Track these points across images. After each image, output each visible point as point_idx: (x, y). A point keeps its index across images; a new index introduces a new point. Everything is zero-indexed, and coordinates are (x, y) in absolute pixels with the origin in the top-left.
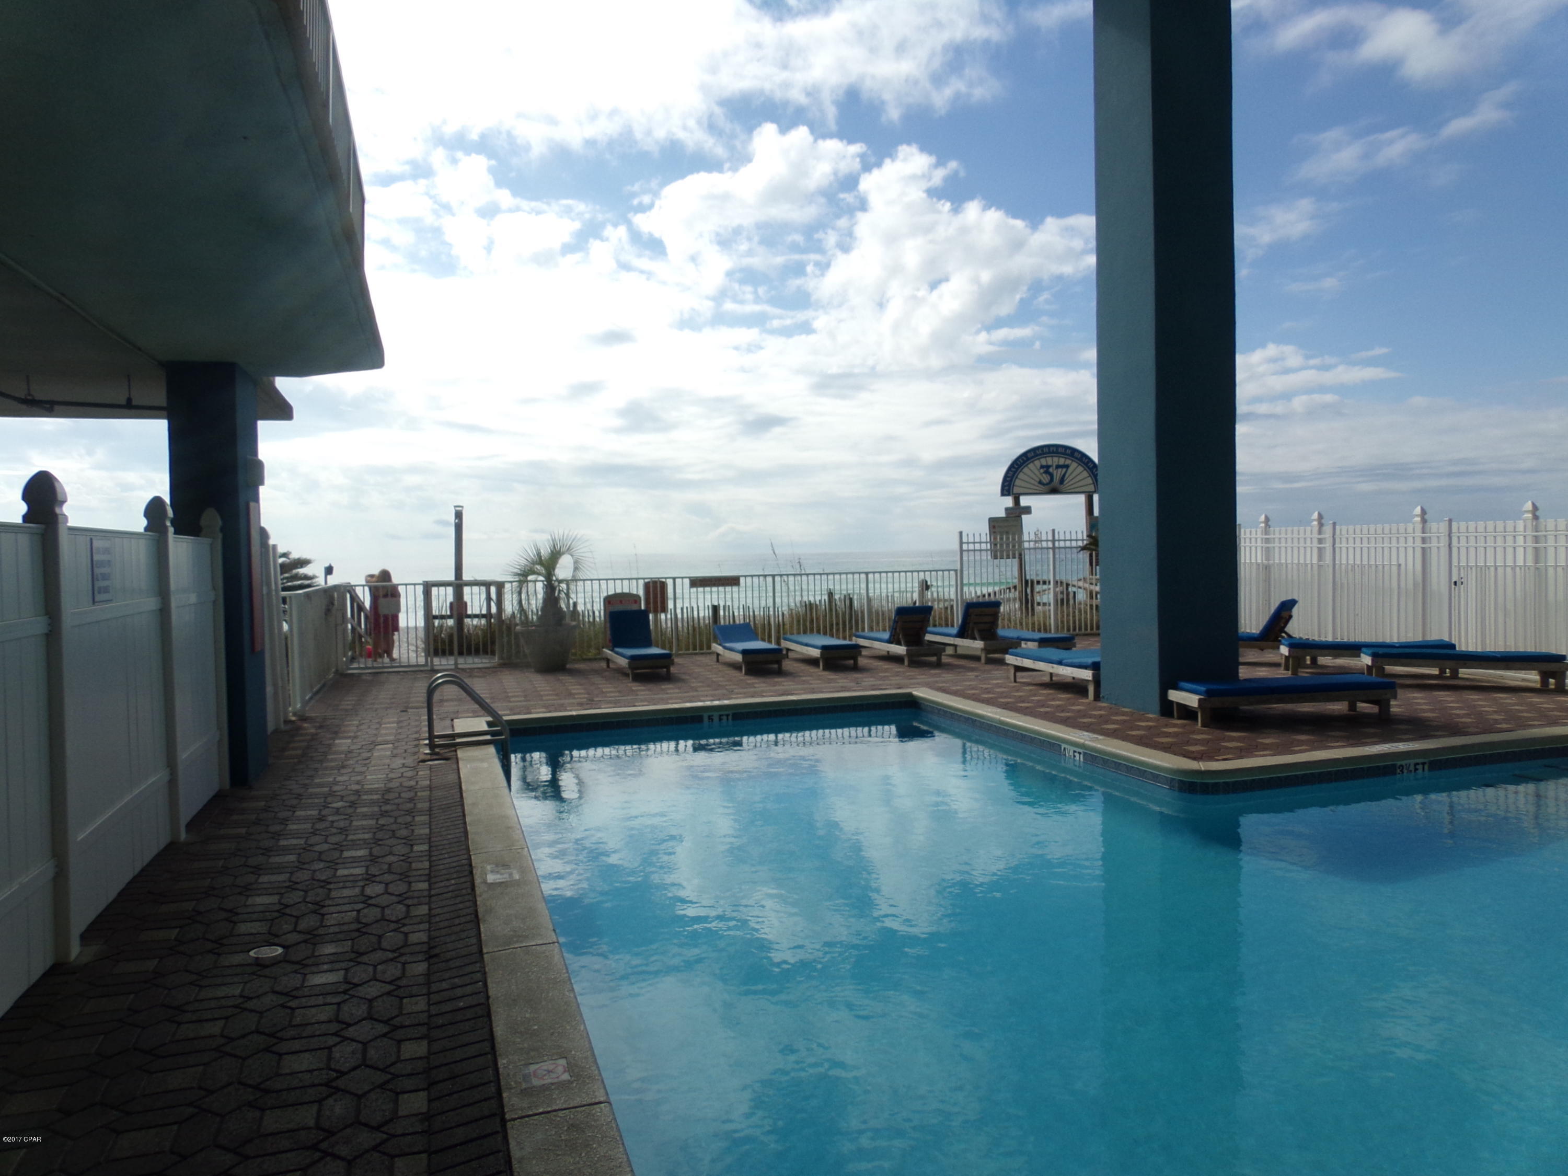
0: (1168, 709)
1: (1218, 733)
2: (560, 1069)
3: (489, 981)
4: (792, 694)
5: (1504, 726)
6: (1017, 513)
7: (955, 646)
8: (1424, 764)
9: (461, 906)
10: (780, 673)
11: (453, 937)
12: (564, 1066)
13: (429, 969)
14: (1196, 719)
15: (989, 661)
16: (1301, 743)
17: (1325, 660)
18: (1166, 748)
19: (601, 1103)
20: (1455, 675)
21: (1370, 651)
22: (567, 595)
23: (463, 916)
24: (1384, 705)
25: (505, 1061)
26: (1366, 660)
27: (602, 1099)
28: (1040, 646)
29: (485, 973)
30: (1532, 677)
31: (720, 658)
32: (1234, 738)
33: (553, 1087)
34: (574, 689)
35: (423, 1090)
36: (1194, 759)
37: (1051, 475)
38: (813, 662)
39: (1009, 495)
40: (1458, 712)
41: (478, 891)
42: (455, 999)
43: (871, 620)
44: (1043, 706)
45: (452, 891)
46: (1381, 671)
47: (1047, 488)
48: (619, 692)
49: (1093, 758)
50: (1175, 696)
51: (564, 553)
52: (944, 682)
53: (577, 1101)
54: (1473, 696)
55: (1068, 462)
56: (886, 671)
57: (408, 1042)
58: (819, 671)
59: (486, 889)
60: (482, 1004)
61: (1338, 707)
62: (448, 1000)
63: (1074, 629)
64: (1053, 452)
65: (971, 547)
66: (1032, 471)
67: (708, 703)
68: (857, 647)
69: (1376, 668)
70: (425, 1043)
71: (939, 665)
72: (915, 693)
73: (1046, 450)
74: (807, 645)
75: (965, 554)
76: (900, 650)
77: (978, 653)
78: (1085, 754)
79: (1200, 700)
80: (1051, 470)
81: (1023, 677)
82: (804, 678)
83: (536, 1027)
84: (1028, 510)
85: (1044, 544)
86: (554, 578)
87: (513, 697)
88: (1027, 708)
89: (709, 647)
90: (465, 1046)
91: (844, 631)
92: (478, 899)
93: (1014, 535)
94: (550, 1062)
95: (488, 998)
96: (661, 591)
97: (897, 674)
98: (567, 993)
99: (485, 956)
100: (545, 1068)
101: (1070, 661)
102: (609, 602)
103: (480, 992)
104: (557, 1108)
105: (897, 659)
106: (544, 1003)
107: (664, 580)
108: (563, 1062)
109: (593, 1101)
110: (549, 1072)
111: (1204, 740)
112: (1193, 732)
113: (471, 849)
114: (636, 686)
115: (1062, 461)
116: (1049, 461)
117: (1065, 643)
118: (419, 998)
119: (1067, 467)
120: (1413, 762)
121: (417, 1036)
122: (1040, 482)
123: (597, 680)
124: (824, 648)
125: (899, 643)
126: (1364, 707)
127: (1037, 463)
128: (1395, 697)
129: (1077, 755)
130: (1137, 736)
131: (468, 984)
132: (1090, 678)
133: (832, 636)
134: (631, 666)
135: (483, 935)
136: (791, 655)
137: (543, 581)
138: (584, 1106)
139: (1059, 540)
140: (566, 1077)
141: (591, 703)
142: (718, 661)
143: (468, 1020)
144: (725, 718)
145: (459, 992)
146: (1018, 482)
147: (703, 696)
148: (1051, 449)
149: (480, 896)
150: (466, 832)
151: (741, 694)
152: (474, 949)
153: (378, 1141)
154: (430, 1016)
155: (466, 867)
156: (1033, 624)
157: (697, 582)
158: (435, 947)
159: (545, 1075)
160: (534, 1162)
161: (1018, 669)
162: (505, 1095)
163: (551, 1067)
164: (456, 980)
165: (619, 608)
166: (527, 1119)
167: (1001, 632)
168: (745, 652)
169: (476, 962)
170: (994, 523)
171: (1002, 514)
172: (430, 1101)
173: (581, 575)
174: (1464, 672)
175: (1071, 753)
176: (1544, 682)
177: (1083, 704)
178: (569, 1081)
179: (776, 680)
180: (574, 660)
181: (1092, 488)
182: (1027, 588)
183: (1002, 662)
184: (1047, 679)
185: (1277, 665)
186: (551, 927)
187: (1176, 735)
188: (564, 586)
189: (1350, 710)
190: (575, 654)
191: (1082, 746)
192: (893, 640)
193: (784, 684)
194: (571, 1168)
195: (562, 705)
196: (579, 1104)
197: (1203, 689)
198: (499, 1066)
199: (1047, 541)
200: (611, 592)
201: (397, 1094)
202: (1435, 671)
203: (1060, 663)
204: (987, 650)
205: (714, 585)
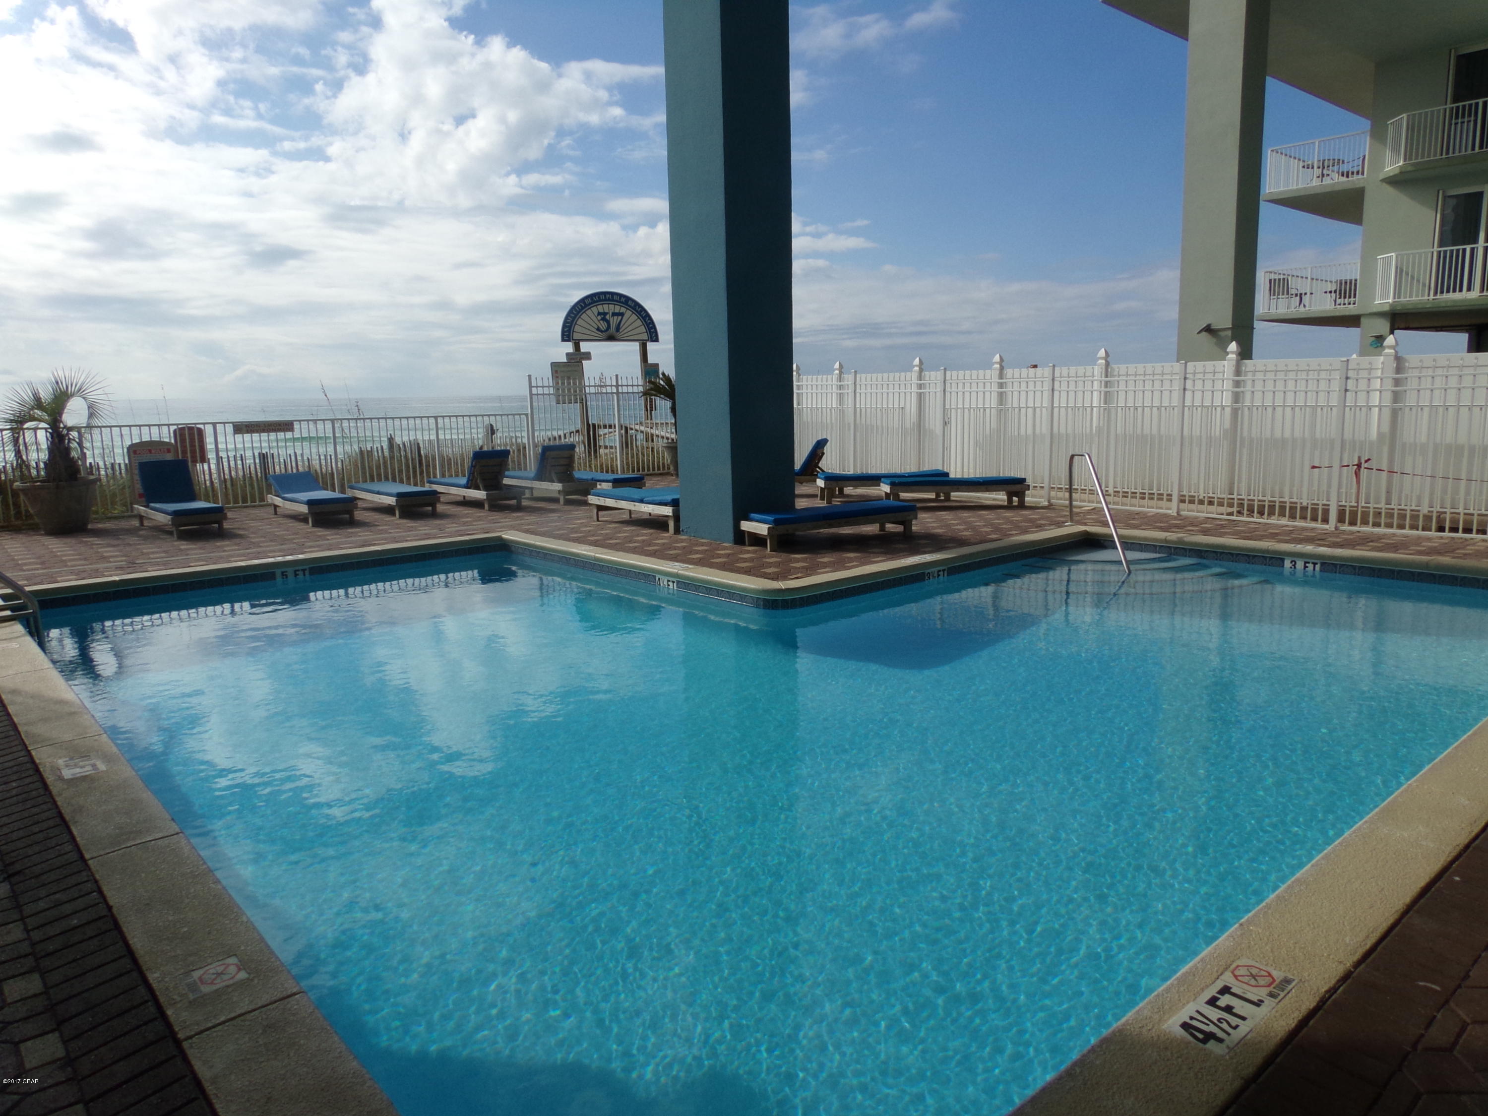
0: (740, 538)
1: (784, 556)
2: (232, 969)
3: (105, 889)
4: (374, 545)
5: (994, 536)
6: (577, 358)
7: (531, 489)
8: (944, 570)
9: (34, 810)
10: (352, 523)
11: (37, 848)
12: (236, 965)
13: (13, 891)
14: (765, 545)
15: (568, 502)
16: (851, 560)
17: (848, 490)
18: (747, 572)
19: (295, 994)
20: (948, 498)
21: (889, 481)
22: (80, 444)
23: (43, 821)
24: (907, 524)
25: (157, 975)
26: (885, 488)
27: (295, 990)
28: (614, 487)
29: (96, 882)
30: (1000, 497)
31: (278, 509)
32: (799, 560)
33: (230, 990)
34: (106, 552)
35: (52, 1031)
36: (773, 579)
37: (608, 322)
38: (388, 510)
39: (569, 341)
40: (959, 527)
41: (54, 791)
42: (65, 917)
43: (442, 466)
44: (630, 542)
45: (17, 795)
46: (897, 497)
47: (605, 335)
48: (165, 552)
49: (685, 584)
50: (746, 526)
51: (72, 395)
52: (529, 524)
53: (265, 999)
54: (965, 514)
55: (623, 310)
56: (466, 516)
57: (11, 981)
58: (396, 519)
59: (65, 787)
60: (105, 916)
61: (871, 529)
62: (56, 920)
63: (643, 470)
64: (609, 300)
65: (540, 391)
66: (590, 317)
67: (280, 559)
68: (435, 493)
69: (894, 494)
70: (36, 976)
71: (519, 508)
72: (504, 536)
73: (602, 297)
74: (379, 493)
75: (535, 397)
76: (480, 494)
77: (556, 495)
78: (678, 582)
79: (769, 528)
80: (607, 317)
81: (603, 516)
82: (381, 528)
83: (186, 929)
84: (588, 356)
85: (609, 390)
86: (62, 425)
87: (25, 564)
88: (617, 544)
89: (262, 499)
90: (96, 968)
91: (415, 476)
92: (57, 799)
93: (574, 379)
94: (217, 963)
95: (110, 908)
96: (199, 439)
97: (480, 519)
98: (213, 886)
99: (90, 862)
100: (212, 971)
101: (650, 499)
102: (135, 452)
103: (98, 904)
104: (243, 1011)
105: (476, 504)
106: (187, 901)
107: (201, 426)
108: (233, 960)
109: (285, 994)
110: (219, 974)
111: (775, 562)
112: (765, 557)
113: (27, 743)
114: (184, 545)
115: (617, 309)
116: (605, 308)
117: (637, 482)
118: (11, 925)
119: (622, 314)
120: (936, 569)
121: (22, 971)
122: (598, 329)
123: (133, 540)
124: (400, 496)
125: (477, 488)
126: (890, 527)
127: (594, 309)
128: (916, 518)
129: (670, 583)
130: (721, 563)
131: (77, 898)
132: (671, 514)
133: (401, 481)
134: (175, 523)
135: (78, 839)
136: (360, 504)
137: (46, 429)
138: (276, 1002)
139: (622, 386)
140: (243, 975)
141: (132, 565)
142: (276, 513)
143: (91, 938)
144: (301, 573)
145: (67, 908)
146: (577, 328)
147: (271, 551)
148: (607, 296)
149: (60, 795)
150: (15, 727)
151: (314, 547)
152: (74, 856)
153: (9, 1104)
154: (33, 944)
155: (29, 765)
156: (602, 466)
157: (241, 428)
158: (13, 863)
159: (214, 979)
160: (233, 1077)
161: (600, 508)
162: (169, 1012)
163: (220, 969)
164: (58, 896)
165: (147, 458)
166: (207, 1033)
167: (577, 474)
168: (310, 503)
169: (80, 871)
170: (556, 367)
171: (564, 359)
172: (65, 1042)
173: (96, 422)
174: (955, 495)
175: (665, 583)
176: (1010, 500)
177: (665, 538)
178: (248, 979)
179: (350, 530)
180: (95, 519)
181: (645, 336)
182: (591, 432)
183: (586, 503)
184: (626, 517)
185: (814, 496)
186: (167, 816)
187: (751, 560)
188: (74, 434)
189: (881, 530)
190: (97, 512)
191: (677, 575)
192: (471, 484)
193: (361, 534)
194: (282, 1072)
195: (97, 570)
196: (268, 1002)
197: (771, 518)
198: (151, 981)
199: (611, 386)
200: (136, 440)
201: (17, 1044)
202: (932, 496)
203: (642, 501)
204: (565, 492)
205: (264, 431)
